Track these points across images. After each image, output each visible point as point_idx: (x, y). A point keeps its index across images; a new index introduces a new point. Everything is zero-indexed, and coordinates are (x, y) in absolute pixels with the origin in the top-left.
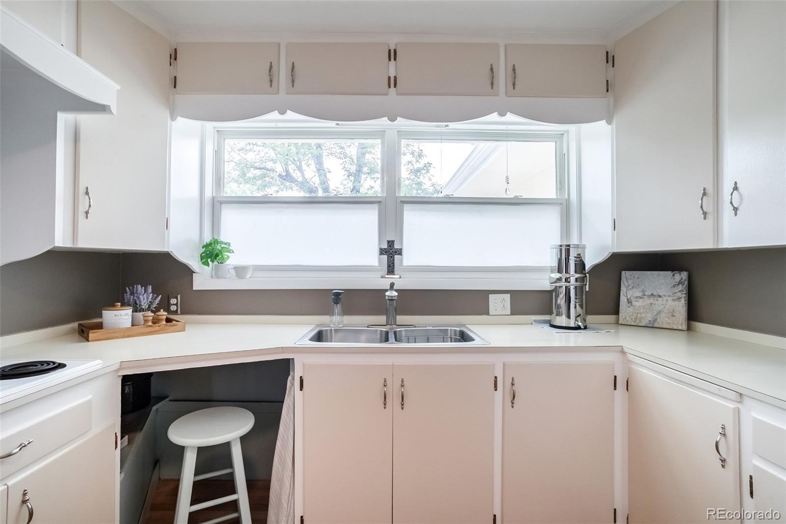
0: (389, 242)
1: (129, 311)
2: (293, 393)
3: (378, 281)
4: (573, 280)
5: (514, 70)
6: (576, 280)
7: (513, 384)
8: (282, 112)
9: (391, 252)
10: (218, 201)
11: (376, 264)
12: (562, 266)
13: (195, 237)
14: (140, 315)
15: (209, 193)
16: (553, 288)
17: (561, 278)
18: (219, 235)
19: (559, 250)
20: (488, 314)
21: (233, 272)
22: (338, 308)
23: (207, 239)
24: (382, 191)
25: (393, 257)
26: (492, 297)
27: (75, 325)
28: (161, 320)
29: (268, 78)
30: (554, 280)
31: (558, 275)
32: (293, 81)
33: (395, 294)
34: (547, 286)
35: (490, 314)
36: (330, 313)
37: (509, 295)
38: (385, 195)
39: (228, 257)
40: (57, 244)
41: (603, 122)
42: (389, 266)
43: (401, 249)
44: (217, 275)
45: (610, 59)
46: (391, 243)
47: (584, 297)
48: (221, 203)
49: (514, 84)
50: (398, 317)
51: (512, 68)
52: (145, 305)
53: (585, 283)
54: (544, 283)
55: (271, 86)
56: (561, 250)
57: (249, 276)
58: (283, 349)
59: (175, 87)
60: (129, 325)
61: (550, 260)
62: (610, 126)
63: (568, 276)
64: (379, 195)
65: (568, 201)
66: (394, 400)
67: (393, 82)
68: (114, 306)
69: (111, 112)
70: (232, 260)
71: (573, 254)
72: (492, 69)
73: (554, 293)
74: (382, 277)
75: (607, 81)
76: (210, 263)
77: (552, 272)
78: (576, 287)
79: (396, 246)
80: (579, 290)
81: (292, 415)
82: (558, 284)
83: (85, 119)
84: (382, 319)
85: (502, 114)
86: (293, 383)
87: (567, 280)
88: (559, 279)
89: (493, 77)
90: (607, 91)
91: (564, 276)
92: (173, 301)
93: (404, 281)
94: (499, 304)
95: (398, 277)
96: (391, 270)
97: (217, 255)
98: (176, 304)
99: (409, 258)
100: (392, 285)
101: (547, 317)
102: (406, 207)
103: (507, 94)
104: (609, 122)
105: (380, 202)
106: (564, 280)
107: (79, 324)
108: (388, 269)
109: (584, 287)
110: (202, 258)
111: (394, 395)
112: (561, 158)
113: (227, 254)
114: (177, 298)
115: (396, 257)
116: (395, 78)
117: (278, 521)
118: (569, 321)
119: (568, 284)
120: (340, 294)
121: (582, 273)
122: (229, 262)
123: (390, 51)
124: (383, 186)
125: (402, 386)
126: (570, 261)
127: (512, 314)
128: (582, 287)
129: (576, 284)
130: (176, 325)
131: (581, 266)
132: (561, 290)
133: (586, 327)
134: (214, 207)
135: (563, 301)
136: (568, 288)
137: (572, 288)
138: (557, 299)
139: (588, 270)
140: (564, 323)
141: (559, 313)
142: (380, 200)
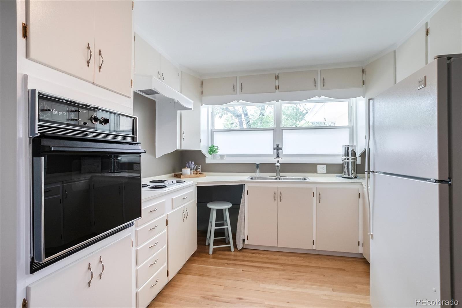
0: (277, 145)
1: (189, 170)
2: (244, 196)
3: (273, 160)
4: (350, 159)
5: (324, 79)
6: (352, 159)
7: (320, 195)
8: (238, 101)
9: (278, 149)
10: (213, 131)
11: (272, 153)
12: (347, 154)
13: (206, 145)
14: (192, 171)
15: (210, 129)
16: (343, 163)
17: (346, 158)
18: (213, 143)
19: (345, 148)
20: (317, 173)
21: (219, 157)
22: (258, 170)
23: (210, 145)
25: (279, 151)
26: (318, 166)
27: (173, 174)
28: (198, 173)
29: (233, 89)
30: (343, 159)
31: (345, 157)
32: (242, 90)
33: (279, 164)
34: (341, 162)
35: (318, 173)
36: (255, 172)
37: (326, 165)
38: (275, 127)
40: (178, 149)
41: (362, 97)
42: (277, 154)
43: (282, 148)
44: (214, 158)
45: (363, 72)
46: (278, 146)
47: (356, 167)
48: (214, 131)
49: (324, 85)
50: (281, 174)
51: (323, 79)
52: (192, 169)
53: (356, 160)
54: (339, 160)
55: (234, 92)
56: (346, 147)
57: (225, 158)
58: (242, 181)
59: (202, 94)
60: (190, 174)
61: (342, 151)
62: (364, 99)
63: (348, 157)
64: (273, 127)
65: (353, 126)
66: (278, 199)
67: (277, 88)
68: (185, 168)
70: (220, 153)
71: (350, 149)
72: (315, 80)
73: (343, 165)
74: (274, 159)
75: (363, 81)
76: (212, 154)
77: (343, 156)
78: (352, 162)
79: (280, 147)
81: (244, 203)
82: (344, 161)
83: (183, 112)
84: (275, 174)
85: (319, 97)
86: (244, 193)
87: (348, 159)
88: (345, 159)
89: (315, 83)
90: (363, 85)
91: (347, 157)
92: (199, 167)
93: (283, 160)
94: (322, 169)
95: (281, 158)
96: (278, 156)
97: (214, 151)
98: (200, 169)
99: (286, 150)
100: (278, 162)
101: (341, 175)
102: (284, 131)
103: (321, 89)
104: (364, 97)
105: (273, 130)
106: (347, 159)
107: (174, 174)
108: (277, 155)
109: (355, 162)
110: (209, 152)
111: (278, 197)
112: (351, 108)
113: (218, 150)
114: (200, 166)
115: (280, 151)
116: (278, 86)
117: (240, 237)
118: (349, 175)
119: (348, 161)
120: (259, 165)
121: (354, 156)
122: (218, 153)
123: (276, 76)
124: (275, 123)
125: (281, 194)
126: (349, 152)
127: (327, 173)
128: (354, 162)
129: (352, 161)
130: (203, 175)
131: (354, 154)
132: (346, 164)
133: (356, 178)
134: (212, 134)
135: (346, 168)
136: (348, 163)
137: (350, 163)
138: (344, 167)
139: (358, 155)
140: (347, 176)
141: (345, 172)
142: (273, 129)
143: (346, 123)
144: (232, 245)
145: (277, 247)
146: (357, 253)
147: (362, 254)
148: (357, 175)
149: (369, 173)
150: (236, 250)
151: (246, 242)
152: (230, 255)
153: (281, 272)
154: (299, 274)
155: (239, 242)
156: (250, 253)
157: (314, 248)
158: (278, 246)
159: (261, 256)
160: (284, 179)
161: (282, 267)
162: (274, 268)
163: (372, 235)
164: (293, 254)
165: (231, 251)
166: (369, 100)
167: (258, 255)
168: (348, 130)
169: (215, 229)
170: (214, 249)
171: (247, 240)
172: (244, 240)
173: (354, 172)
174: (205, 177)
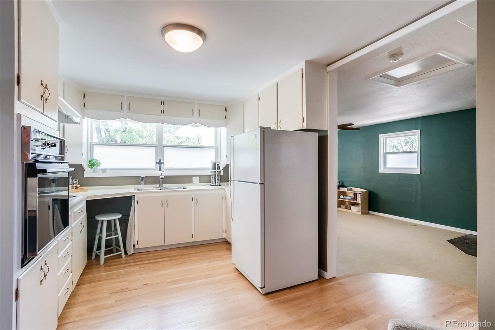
0: (159, 160)
2: (134, 206)
3: (157, 173)
4: (216, 172)
6: (218, 172)
7: (197, 199)
8: (125, 119)
9: (160, 163)
11: (154, 167)
12: (214, 168)
13: (86, 158)
14: (71, 186)
15: (89, 142)
18: (93, 157)
19: (213, 163)
20: (192, 183)
21: (100, 171)
22: (143, 182)
23: (90, 159)
24: (157, 142)
26: (193, 177)
28: (78, 188)
29: (120, 107)
31: (212, 171)
32: (129, 109)
33: (163, 177)
34: (210, 174)
35: (193, 183)
36: (140, 184)
37: (199, 177)
38: (158, 144)
39: (100, 165)
41: (224, 127)
42: (159, 168)
43: (163, 163)
44: (95, 171)
45: (226, 110)
46: (160, 160)
47: (220, 177)
48: (93, 145)
49: (199, 115)
50: (163, 185)
51: (199, 110)
52: (71, 183)
55: (121, 110)
58: (132, 193)
59: (84, 107)
61: (210, 166)
63: (215, 171)
64: (156, 144)
65: (218, 147)
66: (165, 205)
67: (162, 112)
69: (79, 124)
70: (102, 166)
71: (216, 164)
72: (193, 110)
73: (211, 176)
75: (225, 116)
76: (93, 167)
77: (211, 169)
79: (162, 161)
80: (219, 175)
81: (134, 212)
82: (212, 173)
83: (66, 125)
84: (158, 185)
85: (196, 123)
86: (134, 203)
87: (215, 172)
88: (213, 172)
89: (193, 113)
90: (225, 119)
93: (166, 173)
94: (196, 180)
95: (163, 171)
96: (160, 169)
97: (95, 165)
99: (166, 165)
100: (161, 174)
101: (210, 183)
102: (165, 148)
103: (197, 118)
104: (226, 128)
110: (89, 166)
111: (165, 204)
112: (216, 134)
113: (99, 164)
114: (76, 181)
115: (162, 165)
116: (163, 110)
117: (130, 243)
118: (215, 184)
119: (215, 173)
120: (143, 177)
121: (219, 170)
122: (100, 167)
123: (162, 102)
124: (157, 141)
125: (167, 201)
126: (215, 166)
127: (200, 183)
128: (219, 174)
129: (218, 173)
130: (85, 189)
131: (219, 168)
132: (213, 175)
133: (220, 185)
134: (91, 147)
135: (214, 178)
136: (215, 174)
137: (216, 174)
138: (212, 178)
139: (221, 169)
140: (214, 185)
141: (213, 182)
142: (156, 146)
143: (213, 144)
144: (123, 252)
145: (164, 246)
146: (222, 238)
147: (225, 238)
148: (221, 183)
149: (231, 182)
150: (127, 256)
151: (136, 247)
152: (122, 261)
153: (172, 262)
154: (185, 259)
155: (130, 248)
156: (141, 255)
157: (193, 241)
158: (166, 244)
159: (151, 255)
160: (167, 189)
161: (171, 258)
162: (165, 260)
163: (233, 219)
164: (178, 249)
165: (122, 258)
166: (231, 136)
167: (149, 255)
168: (215, 149)
169: (106, 240)
170: (105, 259)
171: (138, 244)
172: (134, 246)
173: (219, 181)
174: (87, 191)
